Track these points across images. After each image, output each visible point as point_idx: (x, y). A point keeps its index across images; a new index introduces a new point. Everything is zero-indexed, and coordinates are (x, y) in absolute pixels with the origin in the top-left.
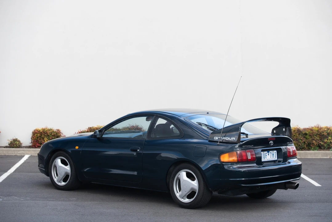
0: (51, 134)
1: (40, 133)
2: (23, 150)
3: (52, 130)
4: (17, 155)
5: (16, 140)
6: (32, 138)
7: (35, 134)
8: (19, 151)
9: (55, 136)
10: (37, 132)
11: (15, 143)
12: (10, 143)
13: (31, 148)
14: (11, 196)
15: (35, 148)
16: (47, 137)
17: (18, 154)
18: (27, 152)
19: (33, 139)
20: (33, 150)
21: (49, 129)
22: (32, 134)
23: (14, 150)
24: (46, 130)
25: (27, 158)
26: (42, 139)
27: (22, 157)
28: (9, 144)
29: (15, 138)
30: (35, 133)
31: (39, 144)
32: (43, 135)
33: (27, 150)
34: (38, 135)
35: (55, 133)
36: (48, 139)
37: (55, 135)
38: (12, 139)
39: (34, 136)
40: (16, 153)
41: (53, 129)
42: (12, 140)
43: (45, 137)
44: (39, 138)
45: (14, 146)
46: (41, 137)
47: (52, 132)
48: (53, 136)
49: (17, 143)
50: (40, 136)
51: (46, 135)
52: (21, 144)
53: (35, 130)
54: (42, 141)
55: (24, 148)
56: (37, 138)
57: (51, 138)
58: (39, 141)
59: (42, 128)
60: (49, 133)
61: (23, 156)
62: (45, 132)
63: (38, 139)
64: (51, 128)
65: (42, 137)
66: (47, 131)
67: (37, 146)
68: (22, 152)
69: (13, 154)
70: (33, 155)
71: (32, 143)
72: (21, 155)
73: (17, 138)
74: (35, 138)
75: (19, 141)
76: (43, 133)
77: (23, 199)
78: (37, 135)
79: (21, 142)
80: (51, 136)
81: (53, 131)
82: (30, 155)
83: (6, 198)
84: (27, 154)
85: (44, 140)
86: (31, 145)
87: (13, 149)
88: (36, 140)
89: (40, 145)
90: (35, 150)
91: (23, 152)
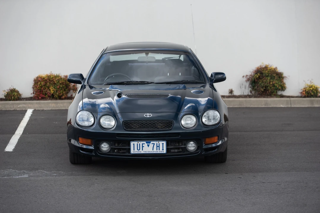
0: (59, 82)
1: (44, 81)
2: (24, 104)
3: (58, 76)
4: (16, 110)
5: (14, 91)
6: (33, 88)
7: (37, 83)
8: (19, 104)
9: (64, 85)
10: (40, 79)
11: (13, 94)
12: (7, 95)
13: (33, 100)
14: (38, 169)
15: (38, 99)
16: (54, 86)
17: (18, 108)
18: (29, 105)
19: (35, 88)
20: (37, 103)
21: (55, 75)
22: (33, 82)
23: (13, 104)
24: (52, 76)
25: (31, 114)
26: (47, 88)
27: (24, 112)
28: (5, 96)
29: (12, 88)
30: (37, 81)
31: (43, 94)
32: (48, 83)
33: (29, 103)
34: (42, 83)
35: (64, 80)
36: (54, 88)
37: (63, 82)
38: (8, 89)
39: (37, 85)
40: (15, 107)
41: (60, 75)
42: (9, 91)
43: (51, 85)
44: (44, 87)
45: (11, 98)
46: (46, 87)
47: (59, 80)
48: (61, 84)
49: (16, 94)
50: (44, 85)
51: (52, 83)
52: (20, 95)
53: (37, 78)
54: (47, 91)
55: (24, 100)
56: (41, 87)
57: (59, 87)
58: (43, 92)
59: (47, 75)
60: (56, 81)
61: (26, 111)
62: (51, 80)
63: (42, 89)
64: (58, 75)
65: (47, 85)
66: (53, 78)
67: (40, 98)
68: (22, 105)
69: (11, 108)
70: (37, 109)
71: (33, 93)
72: (21, 109)
73: (14, 88)
74: (39, 87)
75: (18, 92)
76: (48, 81)
77: (55, 173)
78: (40, 84)
79: (20, 92)
80: (58, 84)
81: (61, 78)
82: (33, 110)
83: (33, 173)
84: (30, 108)
85: (50, 90)
86: (32, 96)
87: (11, 102)
88: (39, 89)
89: (44, 97)
90: (39, 103)
91: (24, 105)
